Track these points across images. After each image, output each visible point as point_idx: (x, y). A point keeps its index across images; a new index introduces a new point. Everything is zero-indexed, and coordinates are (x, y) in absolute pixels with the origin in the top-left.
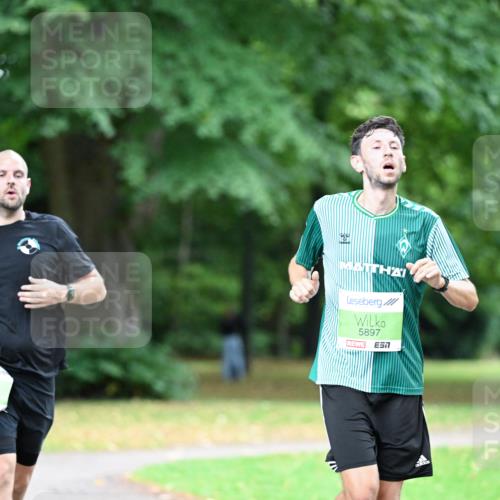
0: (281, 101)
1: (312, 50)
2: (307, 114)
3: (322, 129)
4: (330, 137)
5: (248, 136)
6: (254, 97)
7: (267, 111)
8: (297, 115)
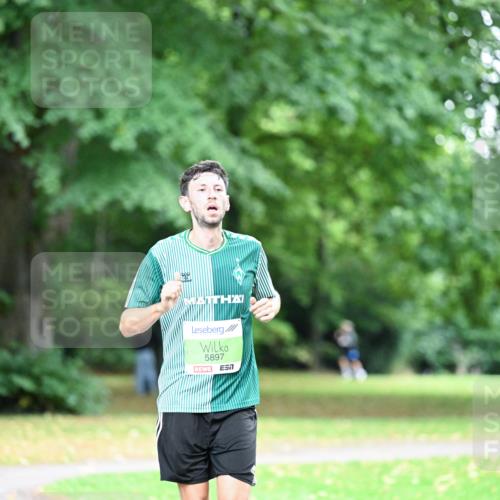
0: (195, 114)
1: (225, 65)
2: (221, 128)
3: (236, 142)
4: (244, 151)
5: (164, 147)
6: (170, 110)
7: (181, 123)
8: (211, 128)
